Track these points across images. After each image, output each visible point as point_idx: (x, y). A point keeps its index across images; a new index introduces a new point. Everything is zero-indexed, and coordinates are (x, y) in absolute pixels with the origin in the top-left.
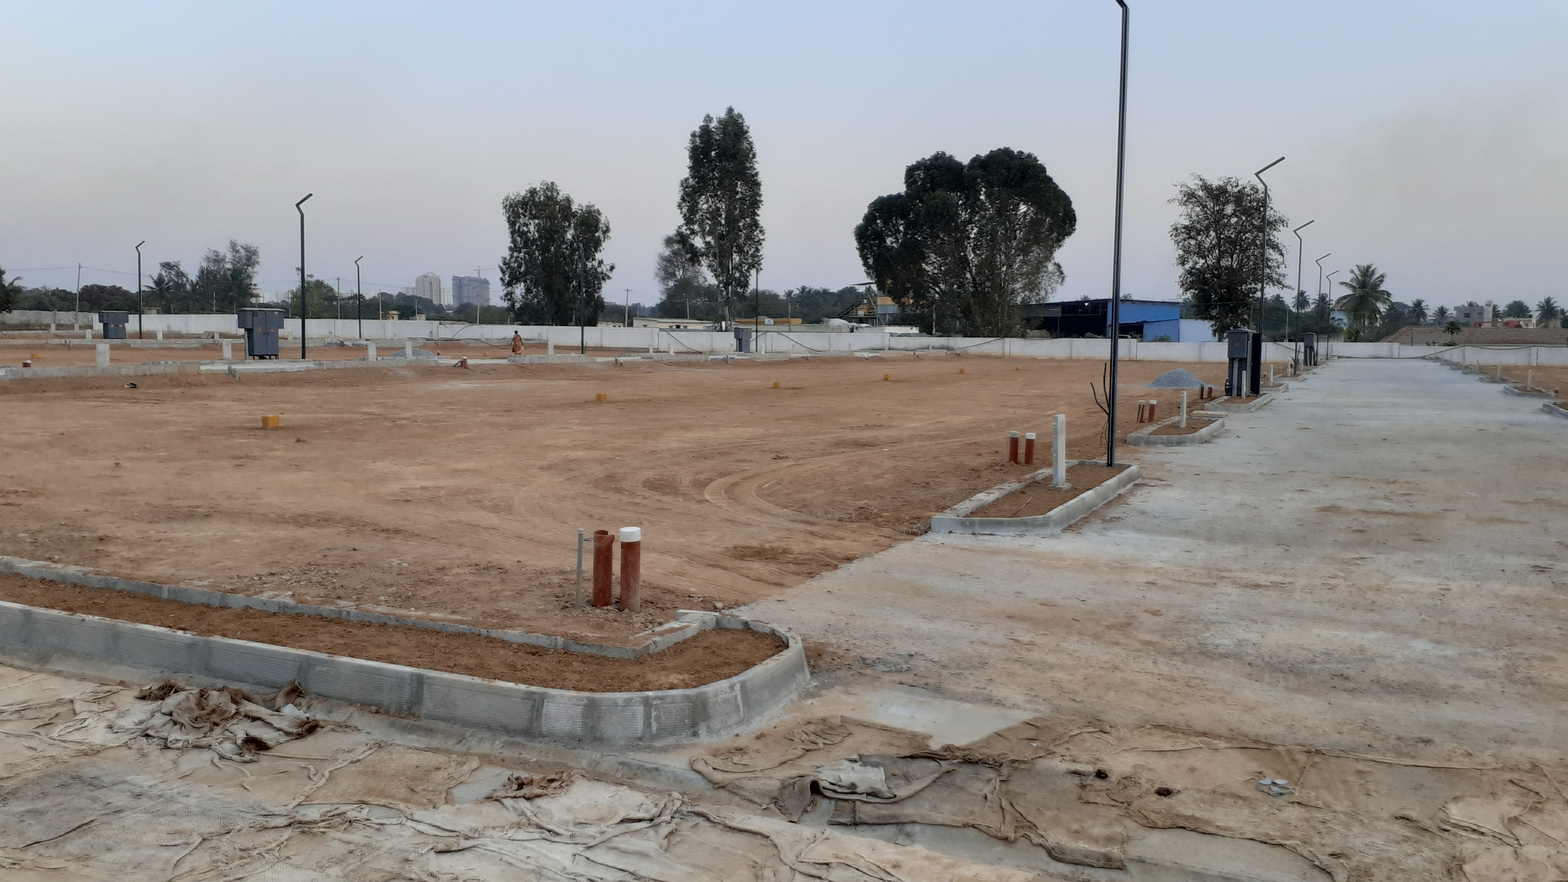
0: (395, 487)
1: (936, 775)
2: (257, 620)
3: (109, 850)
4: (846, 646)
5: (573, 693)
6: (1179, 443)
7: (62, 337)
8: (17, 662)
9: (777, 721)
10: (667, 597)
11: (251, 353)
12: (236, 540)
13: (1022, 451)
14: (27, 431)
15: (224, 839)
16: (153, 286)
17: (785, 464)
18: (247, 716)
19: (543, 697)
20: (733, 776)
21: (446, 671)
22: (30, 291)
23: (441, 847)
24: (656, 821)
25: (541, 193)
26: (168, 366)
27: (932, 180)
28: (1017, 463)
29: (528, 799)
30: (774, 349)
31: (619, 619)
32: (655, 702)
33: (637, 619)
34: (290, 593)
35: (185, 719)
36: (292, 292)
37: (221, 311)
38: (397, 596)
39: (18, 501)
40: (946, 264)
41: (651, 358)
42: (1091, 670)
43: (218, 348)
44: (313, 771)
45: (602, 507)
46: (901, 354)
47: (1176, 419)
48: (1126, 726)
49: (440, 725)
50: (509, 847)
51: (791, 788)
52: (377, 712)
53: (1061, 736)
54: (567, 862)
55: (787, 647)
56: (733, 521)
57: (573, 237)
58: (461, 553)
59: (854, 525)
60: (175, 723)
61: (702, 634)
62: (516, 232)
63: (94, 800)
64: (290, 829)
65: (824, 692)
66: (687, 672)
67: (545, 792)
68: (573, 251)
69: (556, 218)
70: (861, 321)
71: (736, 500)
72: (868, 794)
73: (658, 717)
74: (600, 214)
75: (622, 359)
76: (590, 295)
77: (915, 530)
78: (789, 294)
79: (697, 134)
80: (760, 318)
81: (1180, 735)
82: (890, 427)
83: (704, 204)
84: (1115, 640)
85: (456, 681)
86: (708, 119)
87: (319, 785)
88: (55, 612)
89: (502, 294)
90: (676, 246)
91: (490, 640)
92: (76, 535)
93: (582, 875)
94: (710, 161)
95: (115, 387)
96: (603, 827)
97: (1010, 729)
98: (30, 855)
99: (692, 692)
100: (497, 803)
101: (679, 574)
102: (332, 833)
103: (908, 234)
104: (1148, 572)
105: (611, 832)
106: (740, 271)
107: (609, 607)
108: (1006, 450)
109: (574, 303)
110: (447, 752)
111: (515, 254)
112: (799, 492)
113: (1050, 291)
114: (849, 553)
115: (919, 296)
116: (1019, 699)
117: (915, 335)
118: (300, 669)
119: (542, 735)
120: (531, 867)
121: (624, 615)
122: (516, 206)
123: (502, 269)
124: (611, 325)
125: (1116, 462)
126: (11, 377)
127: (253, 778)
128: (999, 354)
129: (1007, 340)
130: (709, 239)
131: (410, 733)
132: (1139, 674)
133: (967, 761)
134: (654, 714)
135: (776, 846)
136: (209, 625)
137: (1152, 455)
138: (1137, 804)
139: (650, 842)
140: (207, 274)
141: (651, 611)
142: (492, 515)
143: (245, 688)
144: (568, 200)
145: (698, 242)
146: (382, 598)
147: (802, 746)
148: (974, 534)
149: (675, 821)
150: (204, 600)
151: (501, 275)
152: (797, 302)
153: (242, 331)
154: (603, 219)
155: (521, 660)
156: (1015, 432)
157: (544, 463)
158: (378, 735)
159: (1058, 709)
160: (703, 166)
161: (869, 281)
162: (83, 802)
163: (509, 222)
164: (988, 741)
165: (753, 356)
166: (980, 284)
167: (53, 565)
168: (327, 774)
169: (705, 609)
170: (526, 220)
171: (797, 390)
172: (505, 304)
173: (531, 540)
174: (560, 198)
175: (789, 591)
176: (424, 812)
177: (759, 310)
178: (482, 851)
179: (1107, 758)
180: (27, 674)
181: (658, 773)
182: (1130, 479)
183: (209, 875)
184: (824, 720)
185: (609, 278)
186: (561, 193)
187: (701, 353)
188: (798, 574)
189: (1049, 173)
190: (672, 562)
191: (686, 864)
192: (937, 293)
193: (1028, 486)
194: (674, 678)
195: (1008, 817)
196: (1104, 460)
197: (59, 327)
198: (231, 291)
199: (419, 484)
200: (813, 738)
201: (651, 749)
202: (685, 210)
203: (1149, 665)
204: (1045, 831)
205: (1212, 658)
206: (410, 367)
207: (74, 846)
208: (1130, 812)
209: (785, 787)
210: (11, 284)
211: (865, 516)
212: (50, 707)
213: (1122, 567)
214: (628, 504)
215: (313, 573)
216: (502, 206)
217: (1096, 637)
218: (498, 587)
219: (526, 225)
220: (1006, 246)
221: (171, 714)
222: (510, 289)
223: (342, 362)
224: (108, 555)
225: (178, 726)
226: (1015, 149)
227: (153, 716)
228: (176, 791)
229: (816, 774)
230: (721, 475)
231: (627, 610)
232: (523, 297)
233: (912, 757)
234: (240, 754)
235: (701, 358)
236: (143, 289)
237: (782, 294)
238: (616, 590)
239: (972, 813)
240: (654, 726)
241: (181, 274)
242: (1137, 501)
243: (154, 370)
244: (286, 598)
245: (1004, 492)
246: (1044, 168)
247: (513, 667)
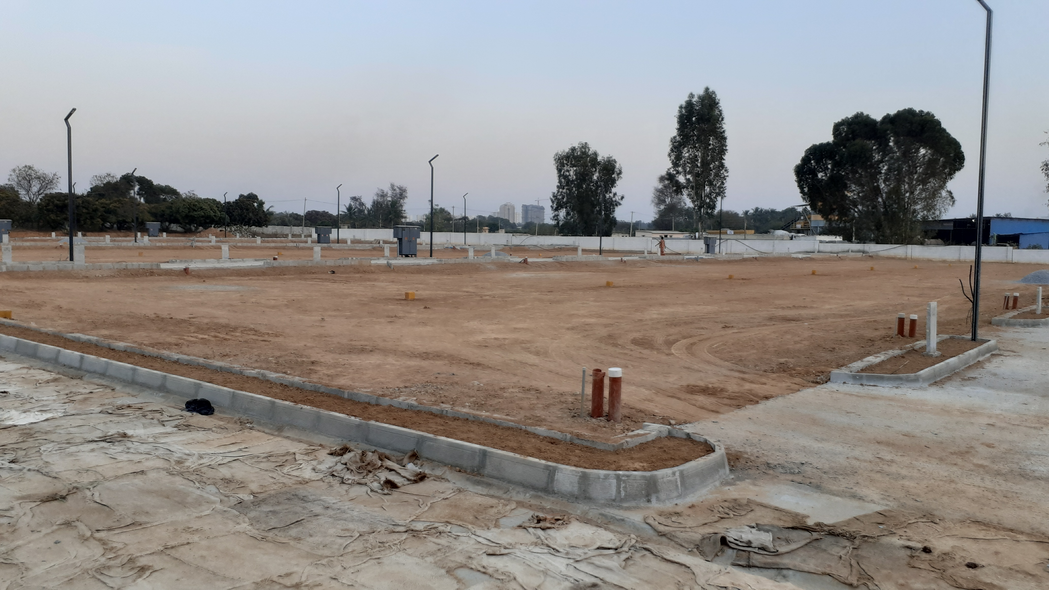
0: (480, 338)
1: (808, 541)
2: (395, 413)
3: (311, 536)
4: (757, 455)
5: (574, 468)
6: (1034, 325)
7: (295, 242)
8: (267, 431)
9: (704, 498)
10: (640, 414)
11: (401, 253)
12: (387, 366)
13: (907, 328)
14: (276, 298)
15: (371, 536)
16: (346, 211)
17: (730, 331)
18: (387, 468)
19: (555, 470)
20: (671, 529)
21: (500, 449)
22: (278, 214)
23: (490, 551)
24: (619, 550)
25: (579, 150)
26: (353, 261)
27: (853, 132)
28: (903, 336)
29: (543, 529)
30: (733, 251)
31: (607, 426)
32: (623, 478)
33: (619, 427)
34: (415, 398)
35: (353, 467)
36: (426, 215)
37: (385, 227)
38: (475, 403)
39: (269, 339)
40: (863, 192)
41: (645, 258)
42: (933, 481)
43: (382, 249)
44: (421, 502)
45: (604, 355)
46: (827, 255)
47: (1034, 307)
48: (952, 520)
49: (495, 481)
50: (528, 556)
51: (708, 540)
52: (460, 471)
53: (902, 523)
54: (563, 568)
55: (714, 451)
56: (688, 368)
57: (598, 178)
58: (515, 379)
59: (774, 375)
60: (348, 469)
61: (658, 439)
62: (561, 175)
63: (304, 508)
64: (406, 534)
65: (738, 482)
66: (647, 461)
67: (553, 526)
68: (598, 187)
69: (587, 166)
70: (799, 231)
71: (693, 354)
72: (759, 548)
73: (625, 487)
74: (615, 162)
75: (625, 259)
76: (607, 216)
77: (818, 380)
78: (746, 213)
79: (684, 106)
80: (723, 230)
81: (992, 530)
82: (812, 308)
83: (686, 154)
84: (955, 462)
85: (505, 456)
86: (692, 96)
87: (424, 510)
88: (287, 403)
89: (552, 216)
90: (667, 182)
91: (527, 433)
92: (299, 360)
93: (571, 577)
94: (692, 123)
95: (323, 273)
96: (586, 550)
97: (865, 516)
98: (271, 534)
99: (648, 474)
100: (525, 530)
101: (649, 400)
102: (430, 538)
103: (834, 170)
104: (990, 417)
105: (590, 554)
106: (710, 198)
107: (601, 418)
108: (895, 327)
109: (597, 221)
110: (499, 498)
111: (561, 190)
112: (738, 351)
113: (943, 211)
114: (766, 393)
115: (841, 214)
116: (876, 497)
117: (840, 242)
118: (418, 442)
119: (554, 493)
120: (541, 569)
121: (611, 424)
122: (562, 159)
123: (552, 200)
124: (621, 235)
125: (979, 337)
126: (266, 266)
127: (388, 504)
128: (903, 257)
129: (909, 246)
130: (689, 176)
131: (477, 485)
132: (969, 486)
133: (832, 534)
134: (623, 485)
135: (694, 574)
136: (369, 414)
137: (1010, 334)
138: (950, 571)
139: (615, 562)
140: (377, 205)
141: (628, 422)
142: (535, 357)
143: (387, 452)
144: (596, 154)
145: (681, 179)
146: (467, 404)
147: (719, 515)
148: (862, 385)
149: (631, 551)
150: (367, 400)
151: (551, 204)
152: (751, 219)
153: (396, 240)
154: (617, 166)
155: (544, 446)
156: (902, 314)
157: (570, 325)
158: (459, 484)
159: (903, 505)
160: (687, 128)
161: (804, 203)
162: (298, 509)
163: (557, 169)
164: (848, 523)
165: (716, 256)
166: (889, 206)
167: (287, 376)
168: (429, 505)
169: (663, 424)
170: (568, 168)
171: (746, 281)
172: (553, 223)
173: (557, 373)
174: (590, 152)
175: (721, 416)
176: (482, 531)
177: (723, 224)
178: (513, 556)
179: (932, 540)
180: (272, 437)
181: (623, 522)
182: (989, 350)
183: (362, 554)
184: (735, 500)
185: (620, 204)
186: (591, 150)
187: (680, 254)
188: (730, 406)
189: (944, 125)
190: (645, 392)
191: (635, 577)
192: (856, 212)
193: (909, 352)
194: (637, 465)
195: (854, 571)
196: (969, 336)
197: (293, 236)
198: (390, 214)
199: (494, 336)
200: (727, 510)
201: (620, 507)
202: (673, 158)
203: (977, 481)
204: (879, 582)
205: (1028, 479)
206: (493, 263)
207: (294, 532)
208: (944, 576)
209: (704, 539)
210: (268, 210)
211: (783, 369)
212: (283, 456)
213: (972, 412)
214: (620, 353)
215: (428, 387)
216: (553, 159)
217: (941, 459)
218: (535, 402)
219: (568, 171)
220: (910, 179)
221: (346, 464)
222: (556, 213)
223: (453, 259)
224: (316, 372)
225: (349, 471)
226: (917, 109)
227: (336, 464)
228: (347, 507)
229: (725, 533)
230: (685, 338)
231: (612, 421)
232: (564, 218)
233: (793, 528)
234: (382, 490)
235: (680, 257)
236: (340, 213)
237: (741, 213)
238: (606, 408)
239: (830, 566)
240: (623, 493)
241: (362, 204)
242: (991, 367)
243: (345, 263)
244: (412, 401)
245: (888, 356)
246: (940, 122)
247: (540, 450)
